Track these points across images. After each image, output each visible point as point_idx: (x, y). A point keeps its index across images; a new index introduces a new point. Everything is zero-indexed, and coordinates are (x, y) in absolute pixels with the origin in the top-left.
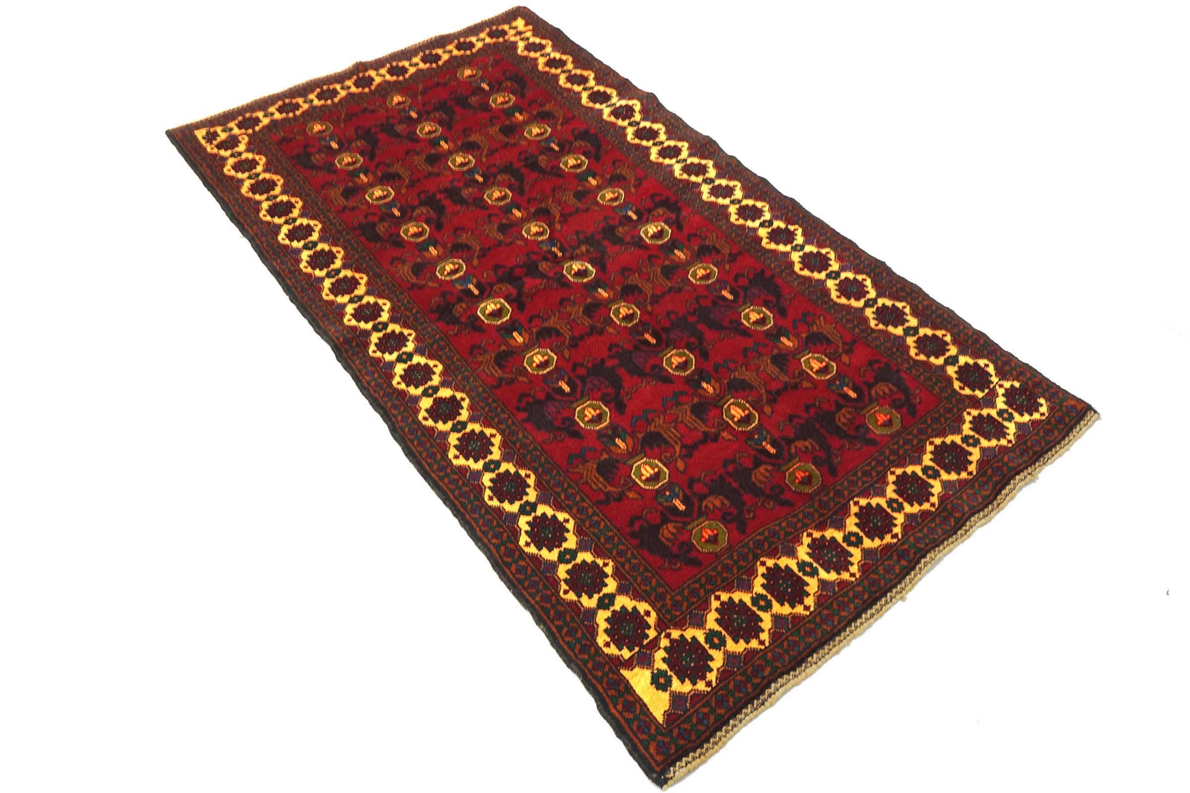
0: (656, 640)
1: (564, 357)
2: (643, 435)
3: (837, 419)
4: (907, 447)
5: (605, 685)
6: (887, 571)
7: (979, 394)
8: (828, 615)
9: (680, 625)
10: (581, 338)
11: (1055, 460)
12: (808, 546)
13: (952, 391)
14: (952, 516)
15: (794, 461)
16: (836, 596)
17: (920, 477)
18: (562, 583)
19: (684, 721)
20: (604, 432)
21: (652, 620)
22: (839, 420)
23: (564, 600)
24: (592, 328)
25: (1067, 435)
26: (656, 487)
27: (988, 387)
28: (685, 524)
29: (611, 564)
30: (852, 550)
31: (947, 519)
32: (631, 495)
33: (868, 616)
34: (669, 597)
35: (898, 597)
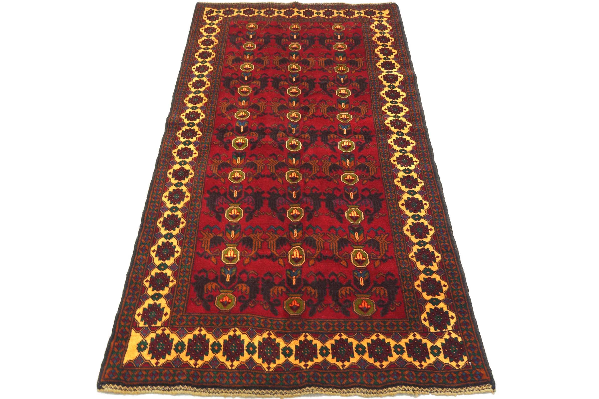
0: (158, 328)
1: (248, 180)
2: (245, 236)
3: (341, 289)
4: (362, 328)
5: (120, 330)
6: (286, 379)
7: (432, 329)
8: (237, 376)
9: (173, 329)
10: (264, 176)
11: (440, 395)
12: (264, 339)
13: (418, 317)
14: (347, 379)
15: (299, 295)
16: (249, 371)
17: (352, 347)
18: (150, 277)
19: (132, 371)
20: (231, 224)
21: (164, 318)
22: (342, 291)
23: (143, 283)
24: (272, 174)
25: (461, 387)
26: (227, 263)
27: (441, 330)
28: (221, 288)
29: (175, 283)
30: (282, 356)
31: (343, 378)
32: (213, 259)
33: (255, 392)
34: (181, 314)
35: (279, 395)
